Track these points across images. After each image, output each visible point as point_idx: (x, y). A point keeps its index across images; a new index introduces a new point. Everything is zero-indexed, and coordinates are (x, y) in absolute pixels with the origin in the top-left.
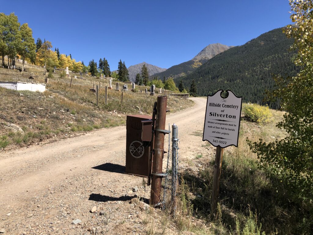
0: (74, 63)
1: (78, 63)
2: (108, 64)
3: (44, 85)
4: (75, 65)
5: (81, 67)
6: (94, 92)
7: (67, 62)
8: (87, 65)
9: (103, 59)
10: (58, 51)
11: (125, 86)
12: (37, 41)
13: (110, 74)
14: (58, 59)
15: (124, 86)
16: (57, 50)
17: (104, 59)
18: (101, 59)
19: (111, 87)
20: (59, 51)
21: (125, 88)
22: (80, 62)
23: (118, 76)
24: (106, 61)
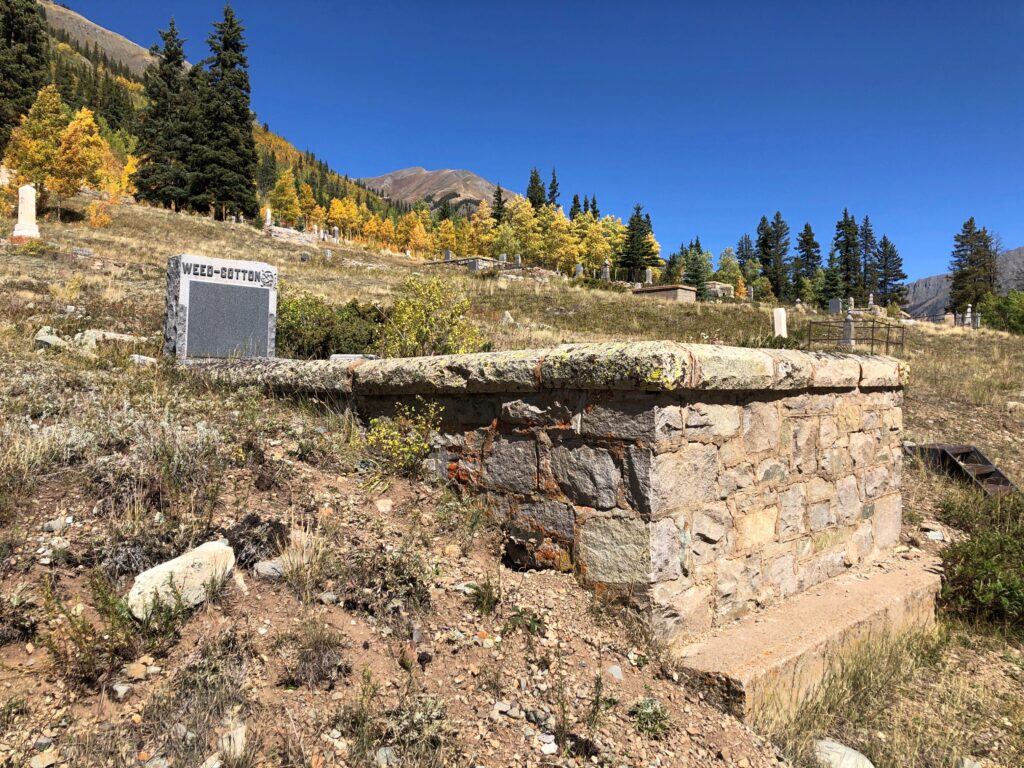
16: (590, 203)
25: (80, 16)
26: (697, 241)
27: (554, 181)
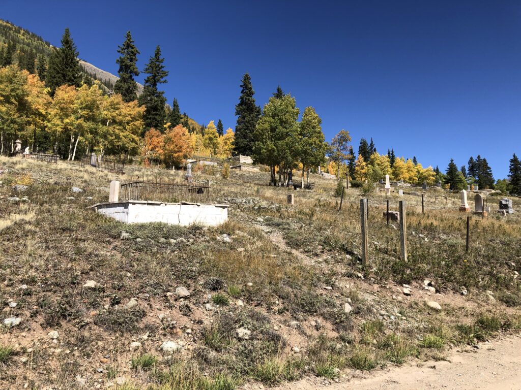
0: (418, 172)
1: (426, 168)
2: (489, 165)
3: (224, 208)
4: (422, 174)
5: (433, 176)
6: (390, 221)
7: (405, 171)
8: (444, 172)
9: (475, 159)
10: (392, 154)
11: (504, 202)
12: (361, 143)
13: (491, 185)
14: (390, 167)
15: (501, 203)
16: (391, 152)
17: (479, 157)
18: (471, 158)
19: (467, 206)
20: (394, 154)
21: (506, 206)
22: (431, 168)
23: (511, 187)
24: (485, 160)
25: (92, 65)
26: (437, 168)
27: (372, 143)
